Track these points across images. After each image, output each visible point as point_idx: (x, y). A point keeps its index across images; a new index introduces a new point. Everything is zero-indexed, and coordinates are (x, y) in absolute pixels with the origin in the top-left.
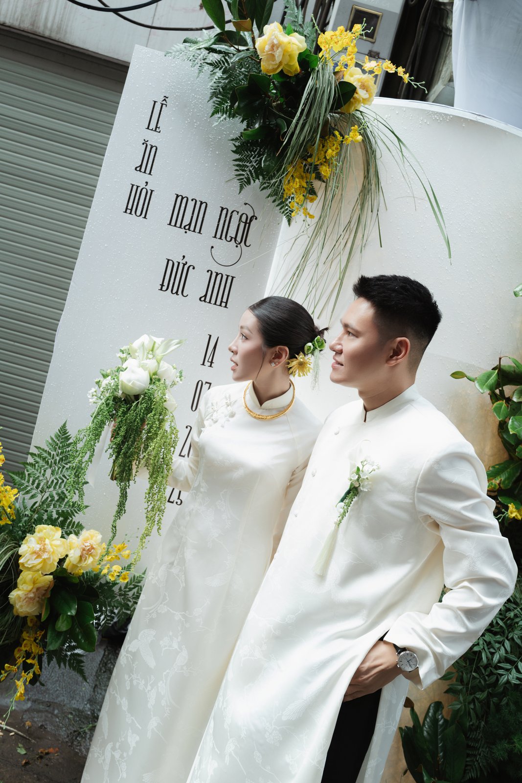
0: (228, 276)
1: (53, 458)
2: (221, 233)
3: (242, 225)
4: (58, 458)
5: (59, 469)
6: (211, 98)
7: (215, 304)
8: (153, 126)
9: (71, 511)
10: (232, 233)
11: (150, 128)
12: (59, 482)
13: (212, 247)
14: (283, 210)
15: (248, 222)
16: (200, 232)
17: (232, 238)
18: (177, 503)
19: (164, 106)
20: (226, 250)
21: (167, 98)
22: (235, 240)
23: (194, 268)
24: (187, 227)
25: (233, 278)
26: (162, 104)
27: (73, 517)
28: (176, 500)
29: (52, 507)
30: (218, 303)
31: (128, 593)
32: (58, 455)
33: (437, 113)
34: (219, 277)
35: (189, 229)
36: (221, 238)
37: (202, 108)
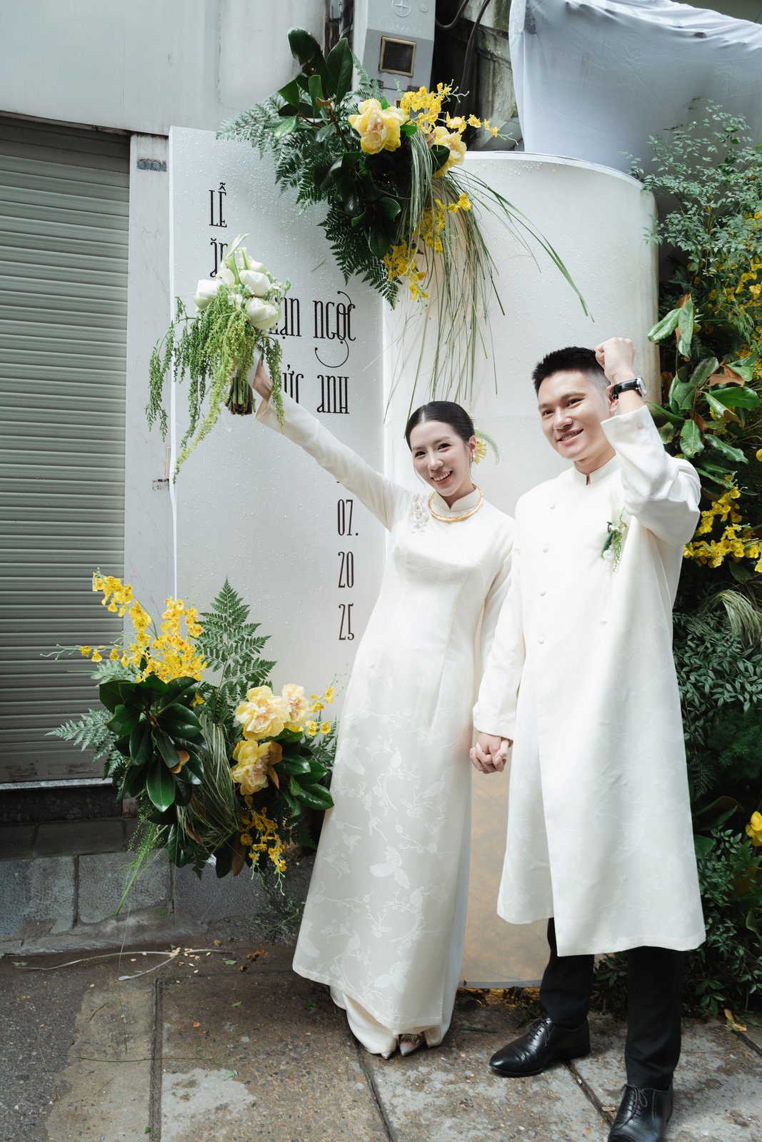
0: (340, 378)
1: (226, 620)
2: (321, 331)
3: (341, 317)
4: (231, 619)
5: (235, 630)
6: (278, 178)
7: (335, 412)
8: (216, 221)
9: (262, 671)
10: (333, 329)
11: (215, 223)
12: (239, 644)
13: (316, 349)
14: (383, 292)
15: (347, 312)
16: (299, 335)
17: (334, 334)
18: (349, 638)
19: (223, 194)
20: (331, 349)
21: (224, 184)
22: (338, 336)
23: (302, 377)
24: (284, 332)
25: (346, 378)
26: (221, 193)
27: (265, 677)
28: (348, 635)
29: (239, 673)
30: (338, 410)
31: (326, 748)
32: (230, 617)
33: (526, 161)
34: (332, 380)
35: (286, 334)
36: (322, 337)
37: (266, 190)
